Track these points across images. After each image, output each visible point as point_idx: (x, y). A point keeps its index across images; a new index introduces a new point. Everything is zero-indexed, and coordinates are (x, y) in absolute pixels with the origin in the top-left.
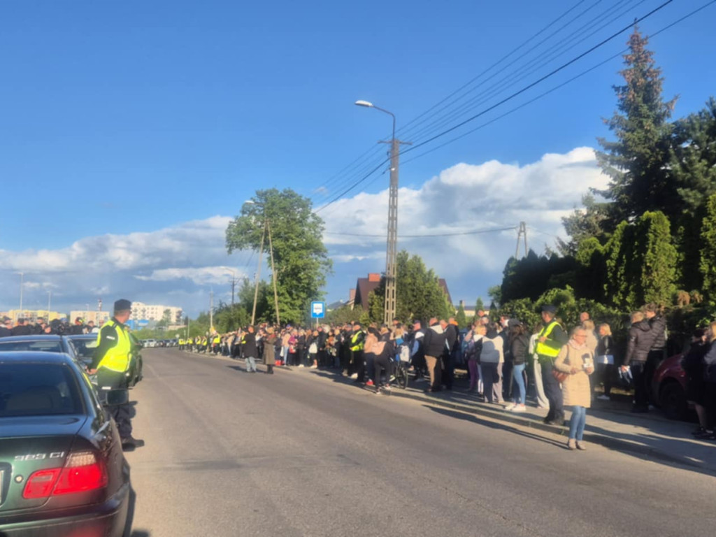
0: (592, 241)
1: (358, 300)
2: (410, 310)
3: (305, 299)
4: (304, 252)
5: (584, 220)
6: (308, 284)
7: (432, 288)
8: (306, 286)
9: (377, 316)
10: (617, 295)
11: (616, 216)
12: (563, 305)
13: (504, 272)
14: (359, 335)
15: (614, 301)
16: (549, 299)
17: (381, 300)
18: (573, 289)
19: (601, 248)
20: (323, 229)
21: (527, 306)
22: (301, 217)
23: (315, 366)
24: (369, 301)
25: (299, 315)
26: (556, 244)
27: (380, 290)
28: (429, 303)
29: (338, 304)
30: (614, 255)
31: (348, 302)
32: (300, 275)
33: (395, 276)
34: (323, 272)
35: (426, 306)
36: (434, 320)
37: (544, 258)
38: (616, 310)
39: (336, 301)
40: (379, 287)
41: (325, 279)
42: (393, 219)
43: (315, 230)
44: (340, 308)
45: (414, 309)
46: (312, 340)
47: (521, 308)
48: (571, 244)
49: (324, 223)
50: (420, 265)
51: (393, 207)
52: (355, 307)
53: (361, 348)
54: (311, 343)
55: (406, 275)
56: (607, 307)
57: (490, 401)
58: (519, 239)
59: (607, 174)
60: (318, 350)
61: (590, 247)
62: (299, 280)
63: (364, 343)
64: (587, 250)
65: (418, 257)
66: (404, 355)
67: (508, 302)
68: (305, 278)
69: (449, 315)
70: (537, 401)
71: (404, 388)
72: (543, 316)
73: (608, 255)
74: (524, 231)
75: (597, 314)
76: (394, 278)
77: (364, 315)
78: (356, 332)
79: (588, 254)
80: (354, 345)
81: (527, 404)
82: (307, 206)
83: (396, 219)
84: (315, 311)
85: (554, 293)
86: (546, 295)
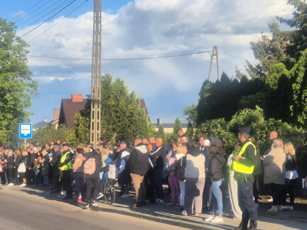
0: (279, 66)
1: (62, 120)
2: (114, 130)
3: (11, 119)
4: (10, 75)
5: (270, 45)
6: (14, 105)
7: (134, 110)
8: (12, 107)
9: (83, 137)
10: (301, 115)
11: (299, 42)
12: (254, 125)
13: (199, 94)
14: (67, 156)
15: (299, 120)
16: (241, 118)
17: (87, 121)
18: (262, 110)
19: (287, 73)
20: (27, 52)
21: (221, 125)
22: (6, 40)
23: (24, 185)
24: (75, 122)
25: (5, 135)
26: (245, 67)
27: (86, 113)
28: (131, 123)
29: (42, 123)
30: (299, 79)
31: (52, 121)
32: (5, 97)
33: (100, 98)
34: (29, 94)
35: (129, 126)
36: (138, 141)
37: (236, 80)
38: (301, 129)
39: (40, 121)
40: (84, 109)
41: (30, 101)
42: (97, 45)
43: (19, 53)
44: (45, 127)
45: (118, 130)
46: (21, 159)
47: (217, 128)
48: (258, 67)
49: (29, 46)
50: (122, 88)
51: (97, 32)
52: (60, 127)
53: (70, 167)
54: (20, 163)
55: (109, 97)
56: (293, 126)
57: (189, 213)
58: (211, 61)
59: (292, 4)
60: (27, 169)
61: (278, 72)
62: (6, 102)
63: (73, 162)
64: (275, 74)
65: (121, 81)
66: (111, 173)
67: (204, 122)
68: (11, 100)
69: (150, 134)
70: (232, 213)
71: (111, 204)
72: (239, 137)
73: (294, 79)
74: (216, 55)
75: (284, 132)
76: (98, 100)
77: (70, 135)
78: (65, 152)
79: (275, 78)
80: (62, 165)
81: (224, 216)
82: (12, 30)
83: (100, 45)
84: (23, 132)
85: (245, 113)
86: (238, 114)
